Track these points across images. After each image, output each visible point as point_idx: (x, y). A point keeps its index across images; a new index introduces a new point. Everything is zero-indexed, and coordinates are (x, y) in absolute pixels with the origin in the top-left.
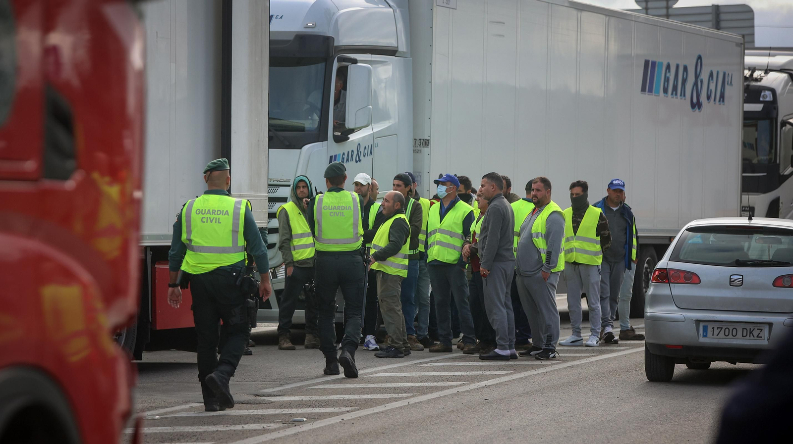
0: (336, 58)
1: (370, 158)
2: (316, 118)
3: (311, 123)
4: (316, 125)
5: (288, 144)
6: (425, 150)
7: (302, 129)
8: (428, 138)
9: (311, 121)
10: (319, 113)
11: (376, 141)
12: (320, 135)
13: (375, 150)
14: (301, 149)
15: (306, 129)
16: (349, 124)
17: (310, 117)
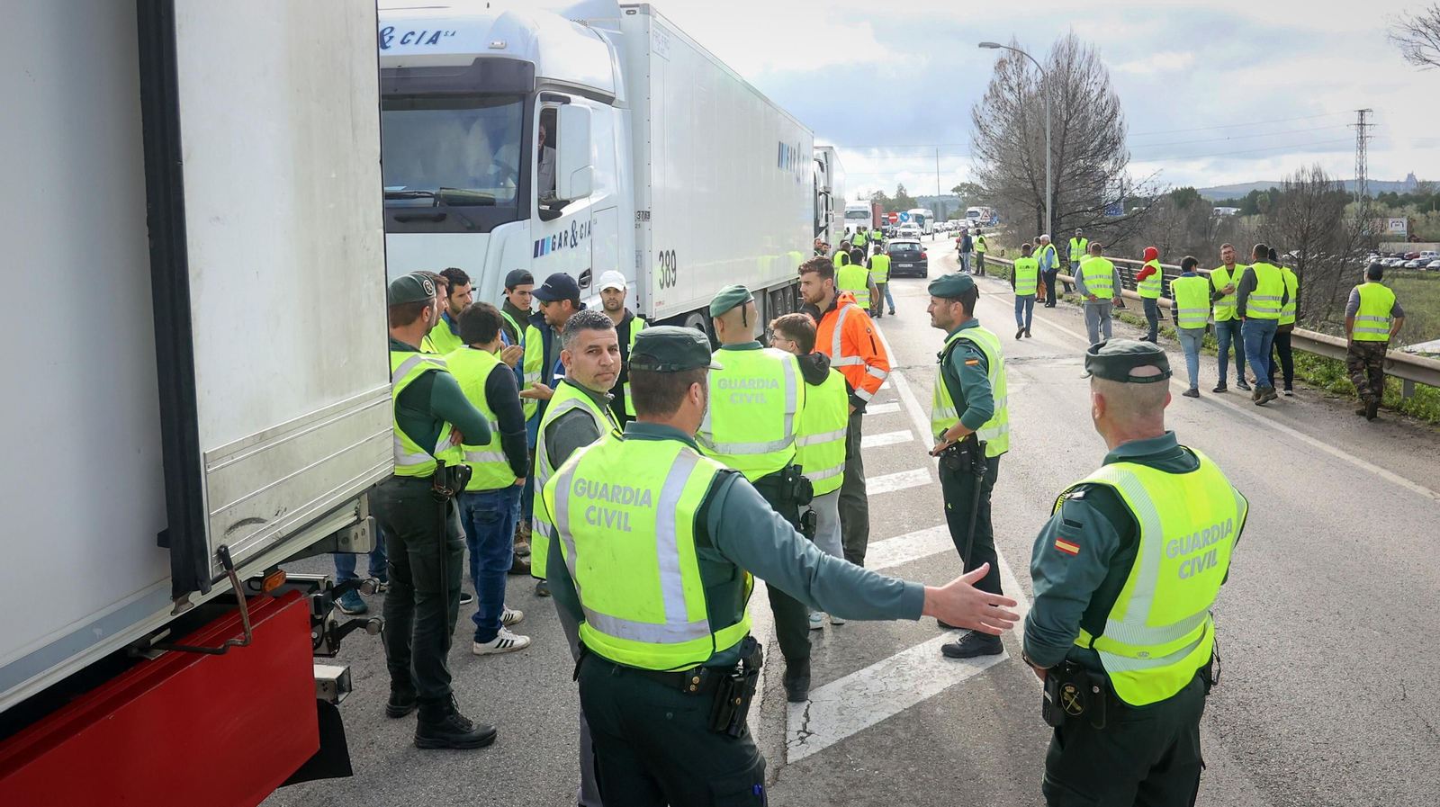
0: (539, 96)
1: (588, 239)
2: (512, 184)
3: (506, 192)
4: (512, 195)
5: (469, 224)
6: (646, 225)
7: (490, 202)
8: (649, 210)
9: (504, 189)
10: (516, 178)
11: (596, 216)
12: (518, 211)
13: (594, 227)
14: (490, 232)
15: (497, 202)
16: (562, 194)
17: (502, 184)
